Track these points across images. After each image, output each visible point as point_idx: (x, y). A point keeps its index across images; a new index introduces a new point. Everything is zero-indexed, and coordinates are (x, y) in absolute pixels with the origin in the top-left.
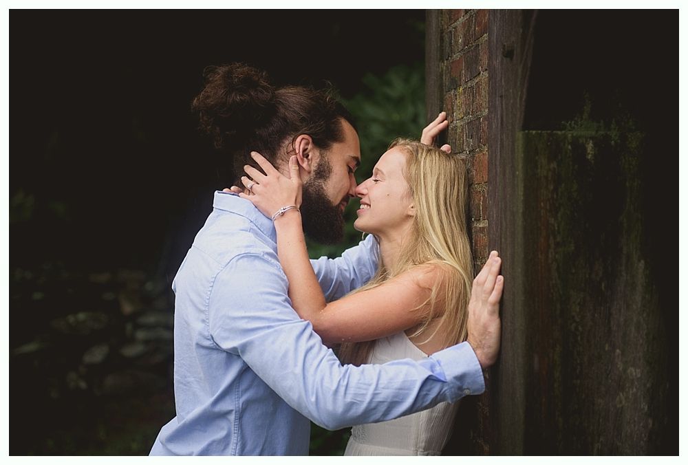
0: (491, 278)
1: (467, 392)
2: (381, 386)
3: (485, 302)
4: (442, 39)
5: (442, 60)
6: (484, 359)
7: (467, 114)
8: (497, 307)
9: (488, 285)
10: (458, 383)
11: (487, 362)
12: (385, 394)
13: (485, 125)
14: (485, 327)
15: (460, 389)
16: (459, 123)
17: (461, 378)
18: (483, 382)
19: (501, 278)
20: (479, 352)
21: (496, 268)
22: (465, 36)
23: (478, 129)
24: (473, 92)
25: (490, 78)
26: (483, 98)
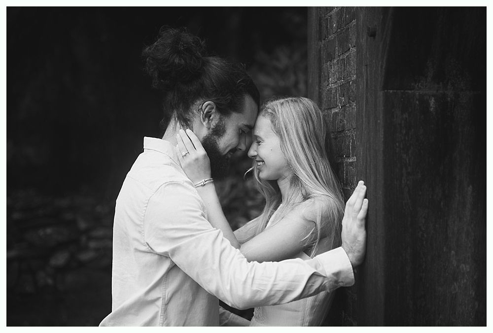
0: (359, 201)
1: (341, 284)
2: (278, 279)
3: (355, 218)
4: (320, 25)
5: (320, 39)
6: (354, 261)
7: (339, 79)
8: (363, 222)
9: (357, 206)
10: (335, 278)
11: (357, 263)
12: (281, 285)
13: (354, 88)
14: (355, 237)
15: (336, 282)
16: (333, 86)
17: (337, 274)
18: (353, 277)
19: (366, 200)
20: (350, 255)
21: (363, 193)
22: (338, 22)
23: (348, 90)
24: (344, 63)
25: (358, 52)
26: (353, 67)
